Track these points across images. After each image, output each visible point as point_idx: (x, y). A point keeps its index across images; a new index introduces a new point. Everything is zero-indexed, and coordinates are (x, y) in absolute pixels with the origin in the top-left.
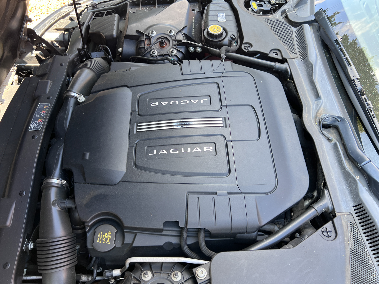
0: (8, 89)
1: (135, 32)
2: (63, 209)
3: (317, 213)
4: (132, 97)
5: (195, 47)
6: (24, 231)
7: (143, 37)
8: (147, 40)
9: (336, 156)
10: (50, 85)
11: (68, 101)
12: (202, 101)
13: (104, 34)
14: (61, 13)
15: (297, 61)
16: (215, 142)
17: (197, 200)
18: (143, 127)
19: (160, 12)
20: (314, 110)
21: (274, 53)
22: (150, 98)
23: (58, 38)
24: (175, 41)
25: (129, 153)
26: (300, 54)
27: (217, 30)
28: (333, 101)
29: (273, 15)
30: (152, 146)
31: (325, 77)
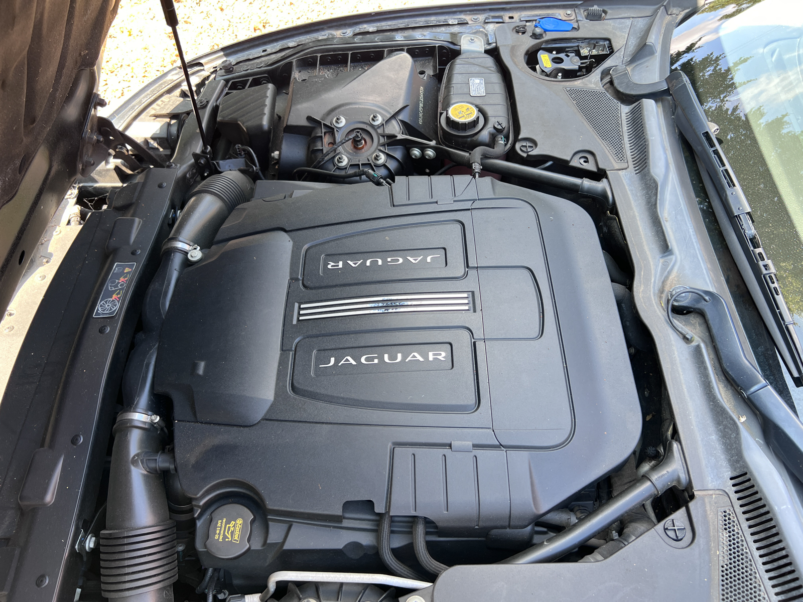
0: (61, 232)
1: (306, 119)
2: (151, 472)
3: (655, 490)
4: (292, 251)
5: (423, 148)
6: (78, 515)
7: (320, 130)
8: (327, 135)
9: (700, 373)
10: (138, 226)
11: (170, 259)
12: (429, 259)
13: (245, 124)
14: (165, 82)
15: (627, 175)
16: (452, 343)
17: (411, 458)
18: (312, 311)
19: (355, 79)
20: (658, 276)
21: (580, 158)
22: (326, 254)
23: (158, 132)
24: (383, 136)
25: (282, 363)
26: (634, 161)
27: (466, 113)
28: (698, 258)
29: (584, 80)
30: (327, 350)
31: (683, 208)
